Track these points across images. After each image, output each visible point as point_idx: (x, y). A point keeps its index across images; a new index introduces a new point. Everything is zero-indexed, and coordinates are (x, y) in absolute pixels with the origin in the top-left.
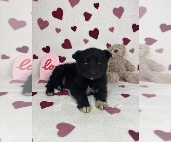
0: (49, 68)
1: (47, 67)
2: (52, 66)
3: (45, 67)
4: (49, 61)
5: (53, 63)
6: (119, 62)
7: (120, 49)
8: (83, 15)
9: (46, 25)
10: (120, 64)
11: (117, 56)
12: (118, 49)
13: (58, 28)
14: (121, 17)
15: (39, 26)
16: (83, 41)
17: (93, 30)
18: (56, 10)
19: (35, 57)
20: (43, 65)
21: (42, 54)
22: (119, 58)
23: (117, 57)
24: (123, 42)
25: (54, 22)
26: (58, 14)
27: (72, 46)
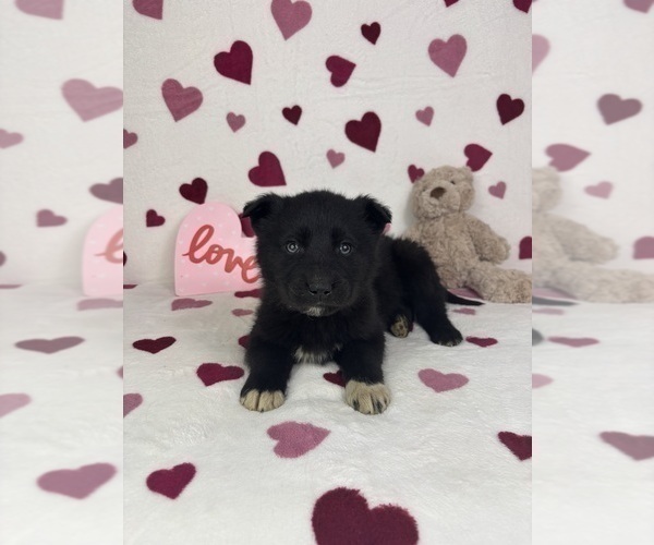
0: (207, 257)
1: (199, 254)
2: (217, 249)
3: (191, 254)
4: (206, 232)
5: (221, 239)
6: (451, 228)
7: (453, 182)
8: (324, 67)
9: (193, 103)
10: (455, 237)
11: (444, 210)
12: (444, 184)
13: (237, 114)
14: (458, 73)
15: (169, 106)
16: (324, 157)
17: (358, 117)
18: (228, 50)
19: (154, 219)
20: (184, 245)
21: (177, 210)
22: (450, 215)
23: (444, 214)
24: (465, 159)
25: (221, 93)
26: (236, 63)
27: (288, 178)
